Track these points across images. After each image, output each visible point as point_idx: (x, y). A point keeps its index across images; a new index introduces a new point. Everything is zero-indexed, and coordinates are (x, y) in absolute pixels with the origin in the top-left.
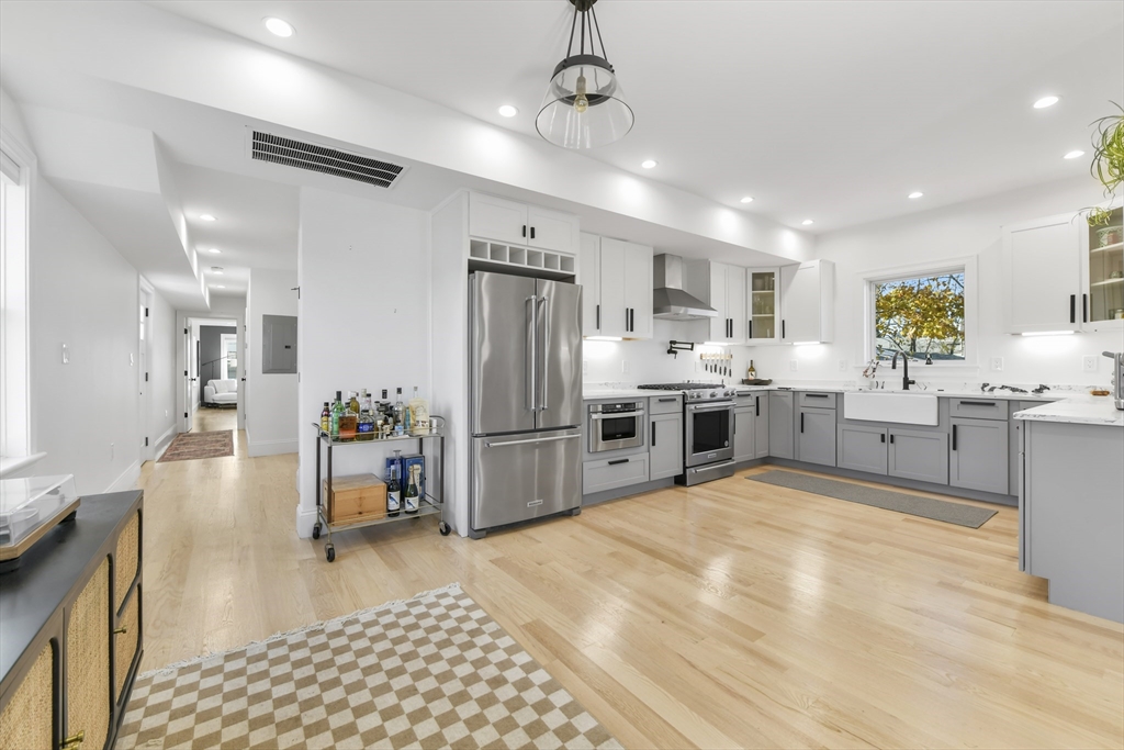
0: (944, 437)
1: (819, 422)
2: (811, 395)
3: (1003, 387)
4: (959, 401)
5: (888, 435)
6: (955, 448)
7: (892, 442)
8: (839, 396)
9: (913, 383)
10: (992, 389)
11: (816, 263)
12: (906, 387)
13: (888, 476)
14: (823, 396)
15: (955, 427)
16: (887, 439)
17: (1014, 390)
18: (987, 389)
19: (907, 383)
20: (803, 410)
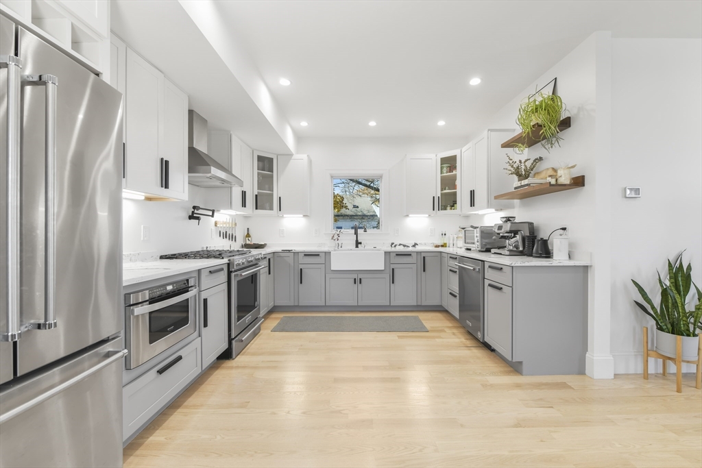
0: (388, 276)
1: (313, 275)
2: (307, 255)
3: (400, 245)
4: (395, 254)
5: (358, 278)
6: (393, 283)
7: (360, 283)
8: (328, 254)
9: (361, 243)
10: (395, 246)
11: (304, 157)
12: (357, 247)
13: (358, 306)
14: (316, 255)
15: (393, 269)
16: (358, 281)
17: (404, 246)
18: (393, 246)
19: (358, 243)
20: (301, 266)
